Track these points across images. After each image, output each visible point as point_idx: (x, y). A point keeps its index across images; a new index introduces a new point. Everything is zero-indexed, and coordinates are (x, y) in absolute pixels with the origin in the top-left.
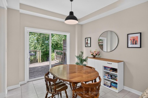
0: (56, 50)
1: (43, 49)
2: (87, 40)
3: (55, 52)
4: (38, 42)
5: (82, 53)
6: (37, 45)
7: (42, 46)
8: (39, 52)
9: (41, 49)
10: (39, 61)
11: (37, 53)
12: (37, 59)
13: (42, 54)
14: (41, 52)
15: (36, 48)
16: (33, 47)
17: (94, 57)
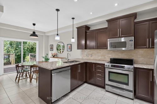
0: (31, 54)
1: (18, 52)
2: (51, 46)
3: (29, 55)
4: (11, 46)
5: (47, 55)
6: (10, 49)
7: (16, 49)
8: (12, 55)
9: (15, 53)
10: (12, 63)
11: (11, 56)
12: (11, 61)
13: (16, 57)
14: (15, 55)
15: (9, 52)
16: (6, 51)
17: (54, 57)
